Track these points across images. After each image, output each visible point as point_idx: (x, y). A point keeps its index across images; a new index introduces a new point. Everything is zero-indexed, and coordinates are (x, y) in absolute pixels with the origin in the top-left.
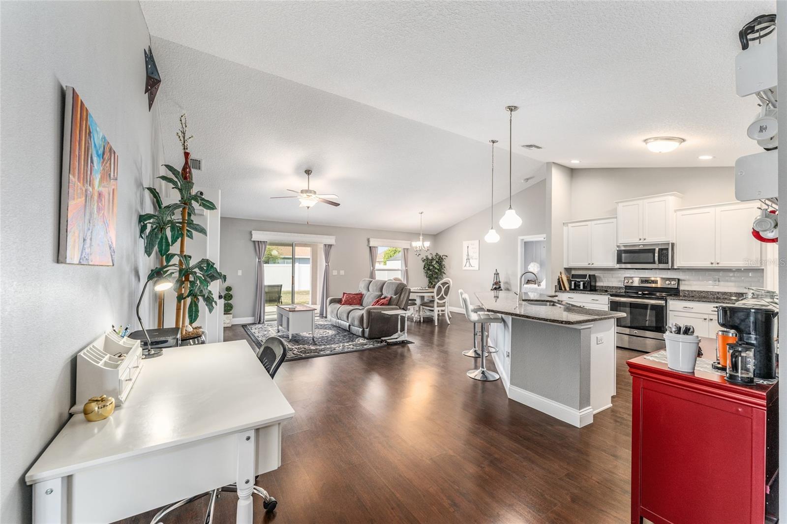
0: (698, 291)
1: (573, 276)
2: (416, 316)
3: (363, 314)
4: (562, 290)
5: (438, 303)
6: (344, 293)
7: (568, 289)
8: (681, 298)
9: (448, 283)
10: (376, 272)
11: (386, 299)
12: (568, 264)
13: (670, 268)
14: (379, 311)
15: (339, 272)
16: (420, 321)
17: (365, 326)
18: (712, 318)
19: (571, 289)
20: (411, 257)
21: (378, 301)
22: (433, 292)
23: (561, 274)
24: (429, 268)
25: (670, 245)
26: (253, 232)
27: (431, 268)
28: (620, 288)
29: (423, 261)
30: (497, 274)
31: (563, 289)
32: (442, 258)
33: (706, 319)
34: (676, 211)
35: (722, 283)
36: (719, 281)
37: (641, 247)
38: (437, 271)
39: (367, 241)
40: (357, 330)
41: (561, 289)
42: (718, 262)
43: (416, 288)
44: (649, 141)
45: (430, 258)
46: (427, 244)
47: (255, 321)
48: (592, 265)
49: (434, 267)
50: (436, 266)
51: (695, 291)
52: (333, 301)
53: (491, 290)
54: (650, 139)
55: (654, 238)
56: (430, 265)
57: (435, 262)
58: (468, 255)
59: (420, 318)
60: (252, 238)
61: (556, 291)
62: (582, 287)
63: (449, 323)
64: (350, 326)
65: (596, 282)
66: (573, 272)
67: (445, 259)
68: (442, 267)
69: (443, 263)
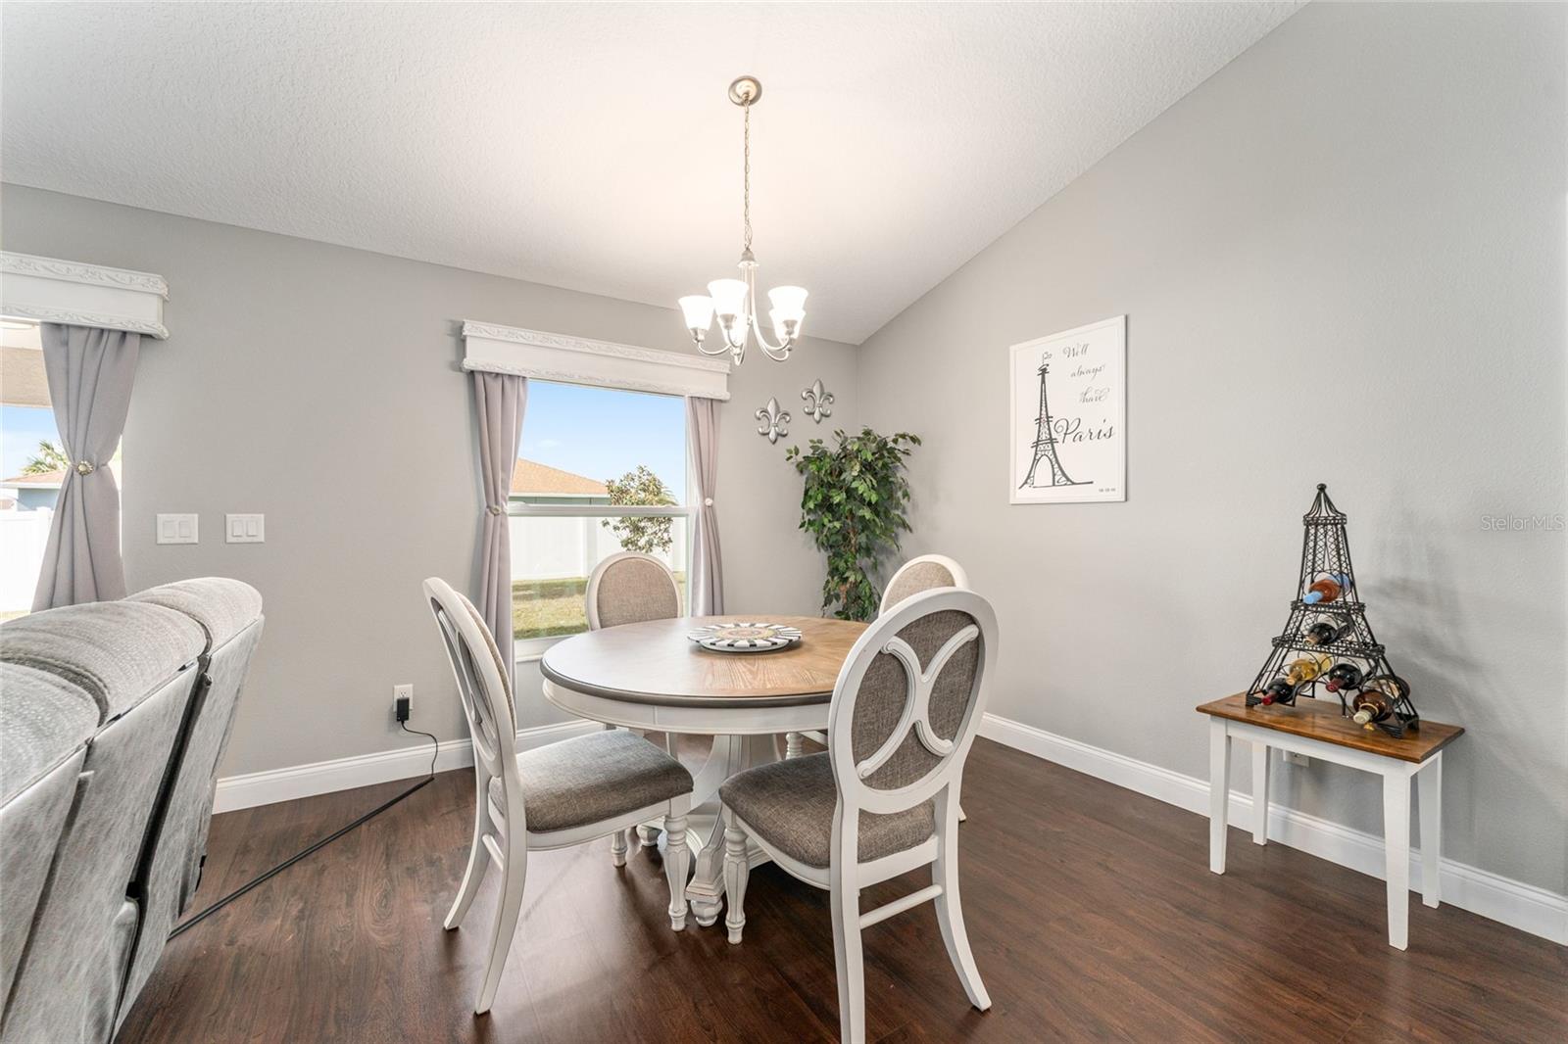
9: (971, 620)
10: (510, 519)
20: (735, 450)
24: (827, 498)
27: (838, 498)
29: (800, 468)
30: (1326, 523)
32: (891, 451)
38: (867, 513)
39: (450, 341)
45: (833, 448)
49: (850, 493)
50: (861, 487)
56: (831, 486)
57: (857, 468)
58: (1044, 419)
63: (984, 1001)
67: (906, 453)
68: (891, 497)
69: (901, 474)
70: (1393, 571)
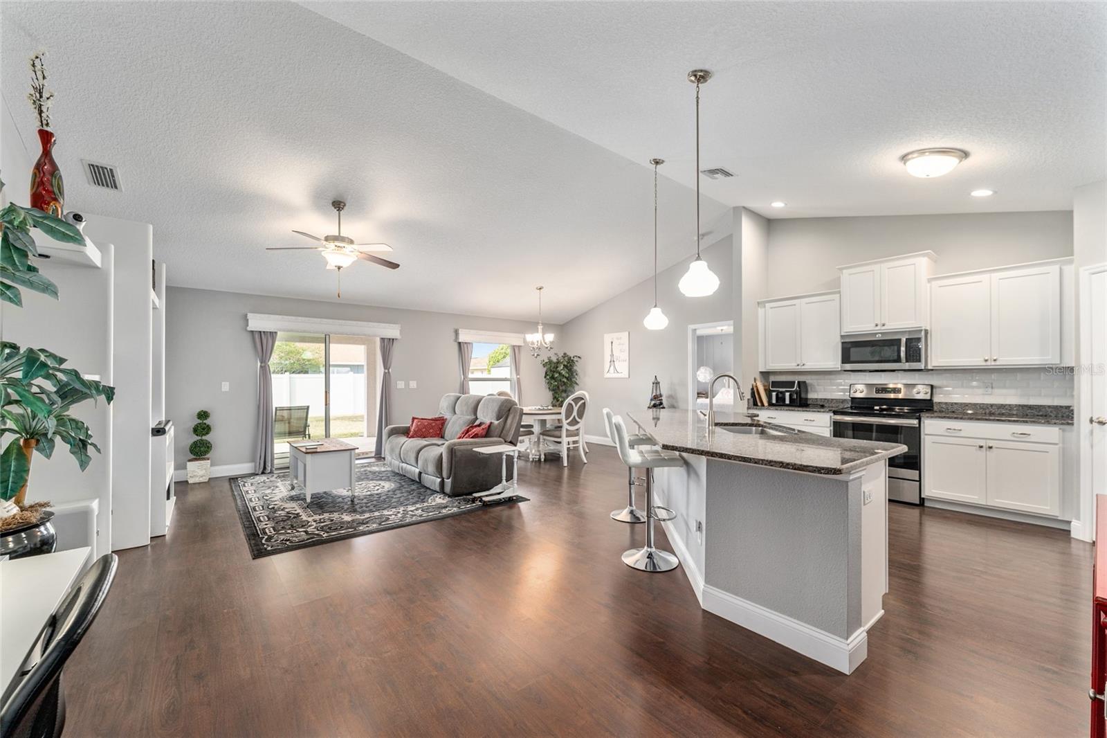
0: (961, 404)
1: (775, 384)
2: (533, 451)
3: (441, 454)
4: (757, 405)
5: (567, 430)
6: (414, 419)
7: (766, 404)
8: (936, 414)
9: (583, 399)
10: (469, 382)
11: (483, 426)
12: (765, 365)
13: (923, 368)
14: (469, 447)
15: (407, 385)
16: (540, 459)
17: (445, 474)
18: (991, 445)
19: (771, 404)
20: (525, 360)
21: (468, 431)
22: (560, 413)
23: (755, 382)
24: (553, 375)
25: (923, 333)
26: (250, 316)
27: (556, 375)
28: (843, 401)
29: (544, 365)
30: (656, 383)
31: (759, 404)
32: (572, 360)
33: (981, 447)
34: (930, 280)
35: (996, 391)
36: (992, 388)
37: (879, 337)
38: (565, 380)
39: (454, 334)
40: (432, 481)
41: (755, 404)
42: (995, 358)
43: (534, 408)
44: (910, 156)
45: (554, 360)
46: (550, 337)
47: (255, 470)
48: (803, 367)
49: (560, 373)
50: (563, 372)
51: (956, 403)
52: (396, 432)
53: (649, 407)
54: (912, 153)
55: (896, 322)
56: (554, 372)
57: (562, 366)
58: (612, 355)
59: (540, 456)
60: (248, 326)
61: (748, 408)
62: (787, 402)
63: (586, 461)
64: (420, 473)
65: (807, 392)
66: (772, 378)
67: (577, 361)
68: (572, 374)
69: (575, 368)
70: (670, 393)
